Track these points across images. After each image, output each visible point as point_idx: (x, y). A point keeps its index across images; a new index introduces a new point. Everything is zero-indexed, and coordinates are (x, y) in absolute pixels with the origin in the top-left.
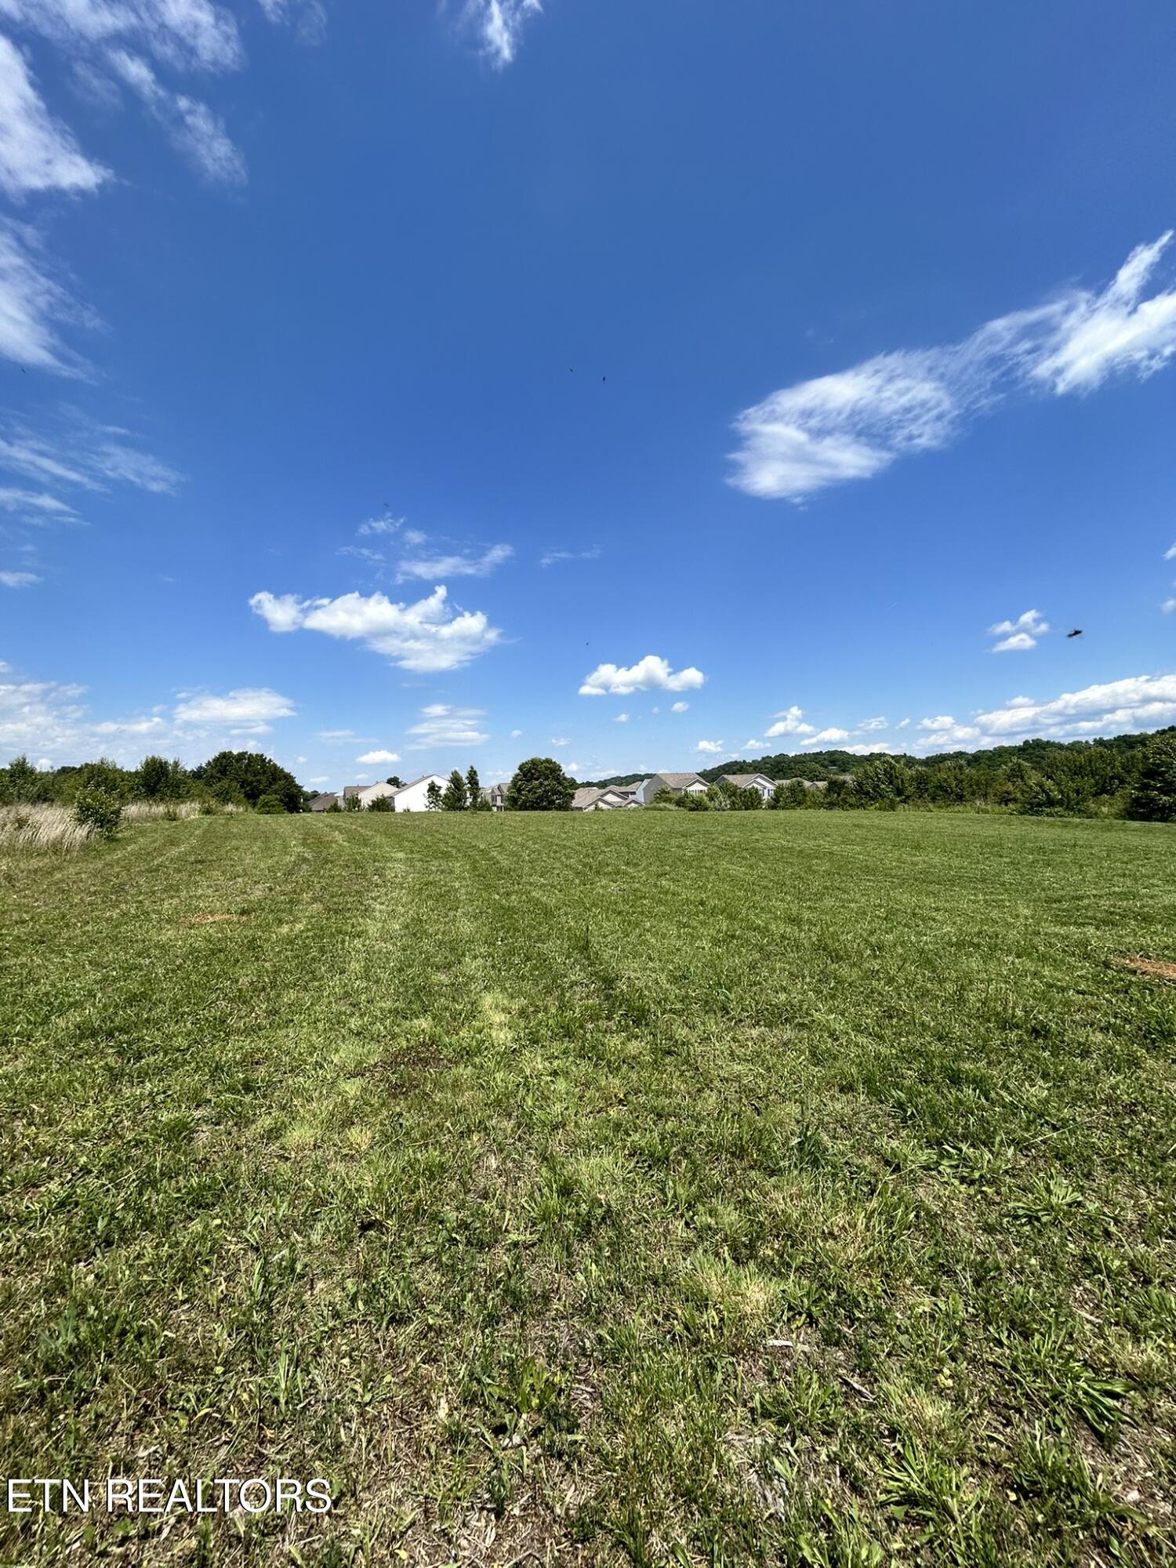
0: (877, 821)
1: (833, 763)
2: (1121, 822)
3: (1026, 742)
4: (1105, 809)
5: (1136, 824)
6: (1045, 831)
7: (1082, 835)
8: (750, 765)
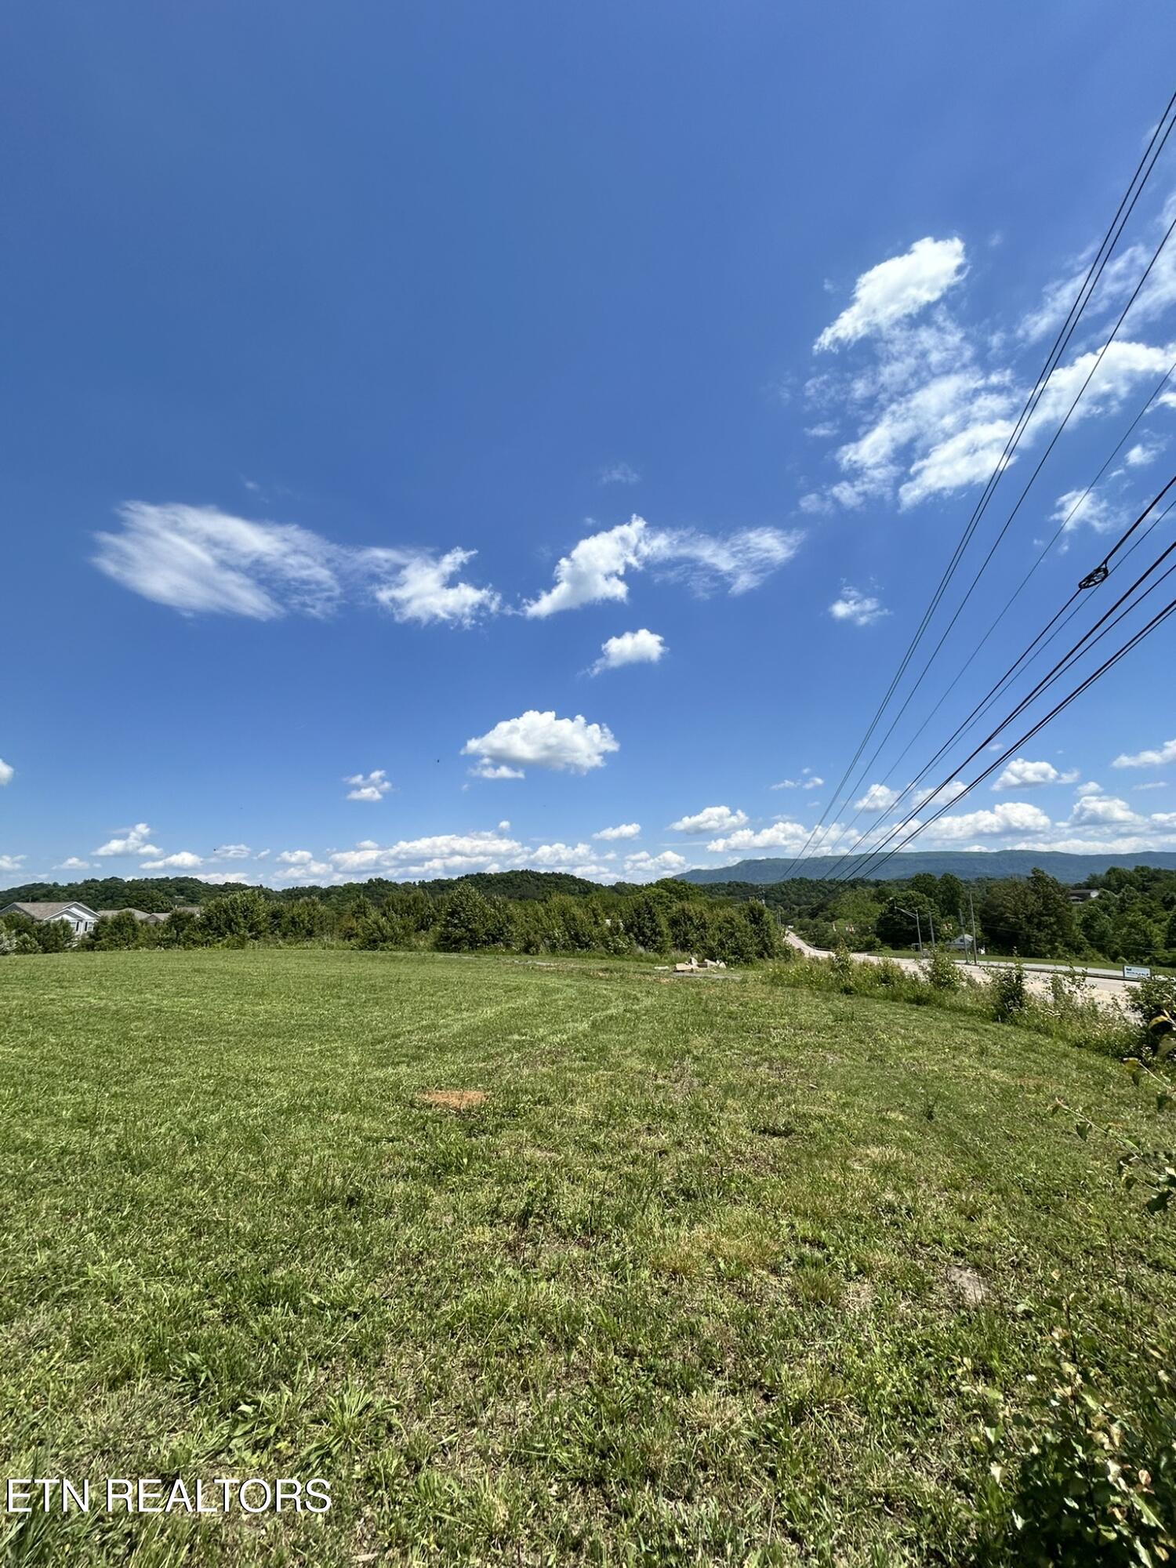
0: (222, 964)
1: (181, 891)
2: (431, 954)
3: (370, 881)
4: (422, 943)
5: (441, 956)
6: (375, 967)
7: (403, 970)
8: (64, 889)
